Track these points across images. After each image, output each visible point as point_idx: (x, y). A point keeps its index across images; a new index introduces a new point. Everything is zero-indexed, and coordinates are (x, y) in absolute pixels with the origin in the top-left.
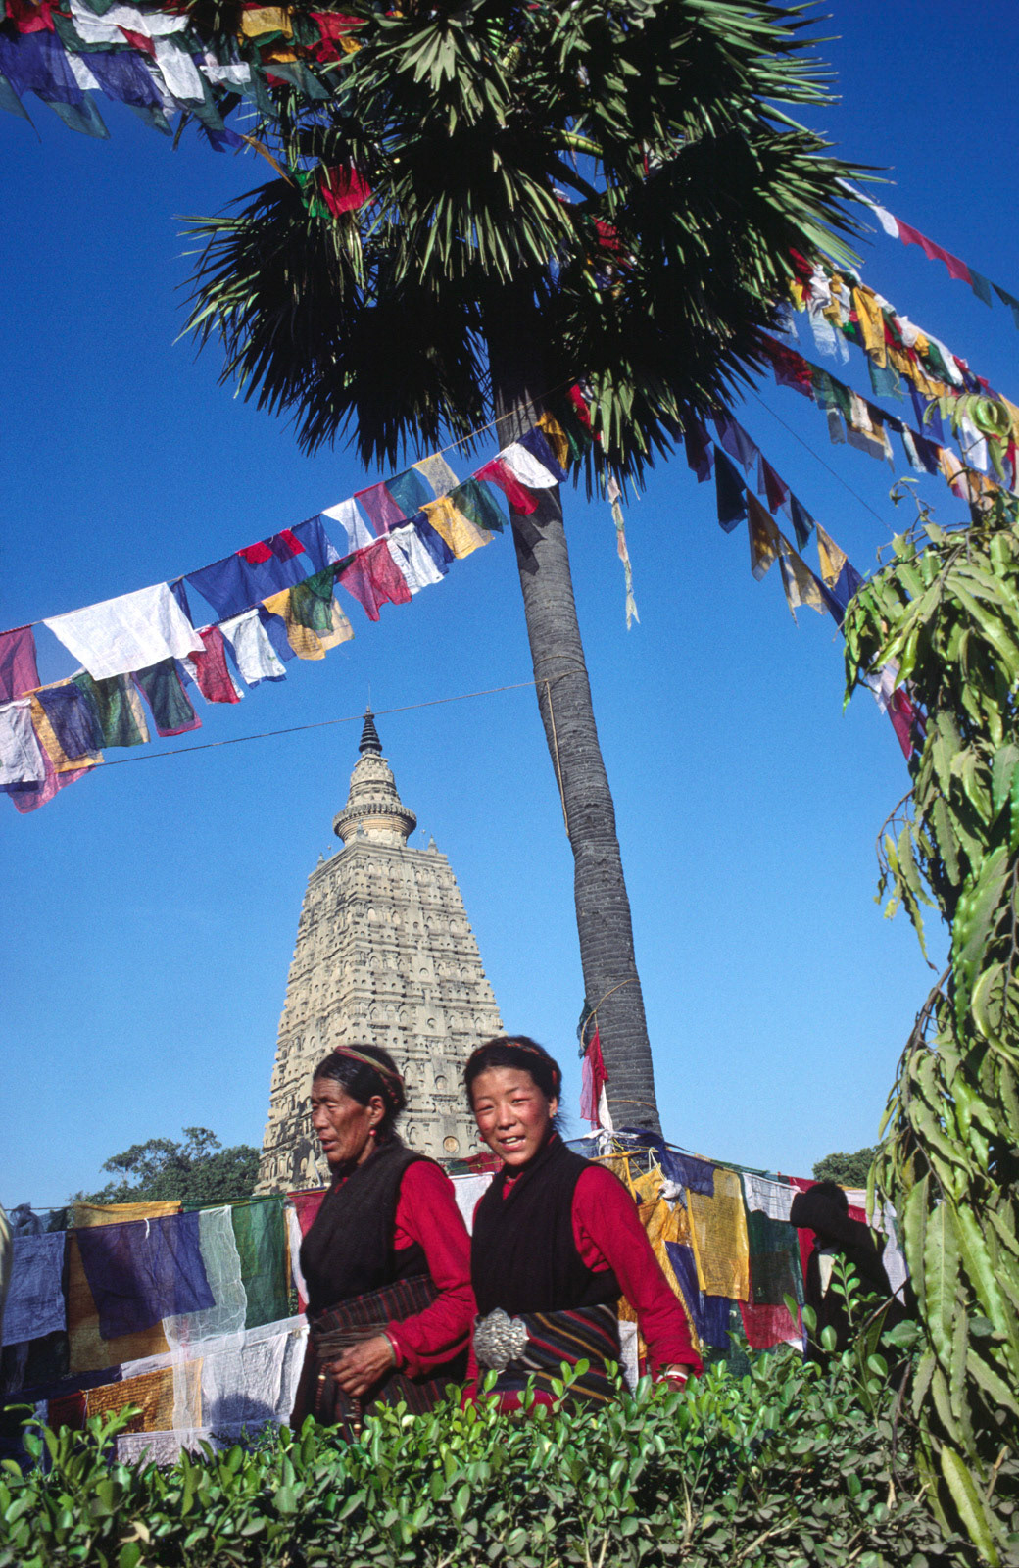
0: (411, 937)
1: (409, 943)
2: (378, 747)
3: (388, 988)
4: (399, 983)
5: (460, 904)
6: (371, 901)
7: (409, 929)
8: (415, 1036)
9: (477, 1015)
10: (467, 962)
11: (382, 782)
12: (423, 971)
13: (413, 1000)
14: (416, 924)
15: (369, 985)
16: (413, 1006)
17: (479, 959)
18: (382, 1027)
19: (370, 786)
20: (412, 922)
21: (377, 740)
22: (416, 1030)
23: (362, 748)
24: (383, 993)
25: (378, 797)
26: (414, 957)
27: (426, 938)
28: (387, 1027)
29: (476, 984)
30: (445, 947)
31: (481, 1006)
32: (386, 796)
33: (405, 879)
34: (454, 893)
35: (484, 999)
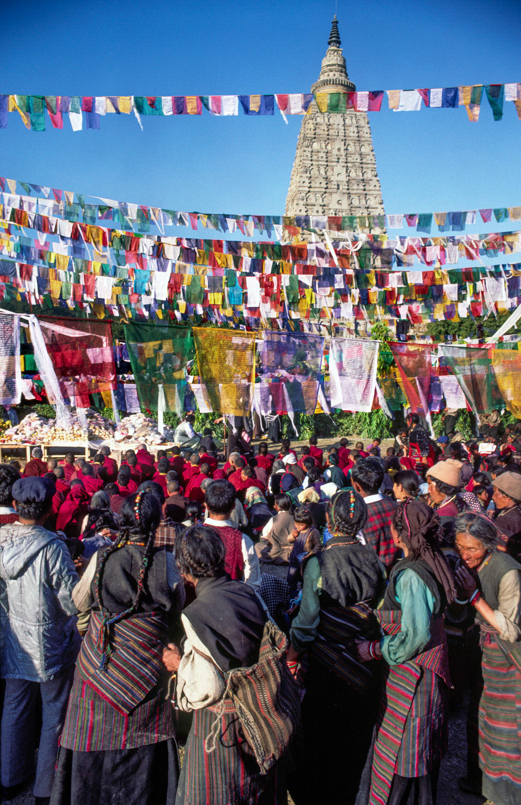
0: (335, 157)
1: (333, 160)
2: (339, 43)
3: (318, 185)
4: (324, 182)
5: (368, 135)
6: (315, 138)
7: (335, 152)
8: (330, 209)
9: (368, 197)
10: (367, 168)
11: (335, 65)
12: (338, 174)
13: (331, 191)
14: (339, 150)
15: (307, 184)
16: (331, 194)
17: (375, 166)
18: (312, 205)
19: (329, 68)
20: (337, 148)
21: (339, 38)
22: (330, 207)
23: (329, 43)
24: (315, 188)
25: (331, 74)
26: (335, 168)
27: (344, 157)
28: (314, 205)
29: (371, 180)
30: (355, 161)
31: (371, 192)
32: (336, 73)
33: (337, 124)
34: (366, 130)
35: (374, 188)
